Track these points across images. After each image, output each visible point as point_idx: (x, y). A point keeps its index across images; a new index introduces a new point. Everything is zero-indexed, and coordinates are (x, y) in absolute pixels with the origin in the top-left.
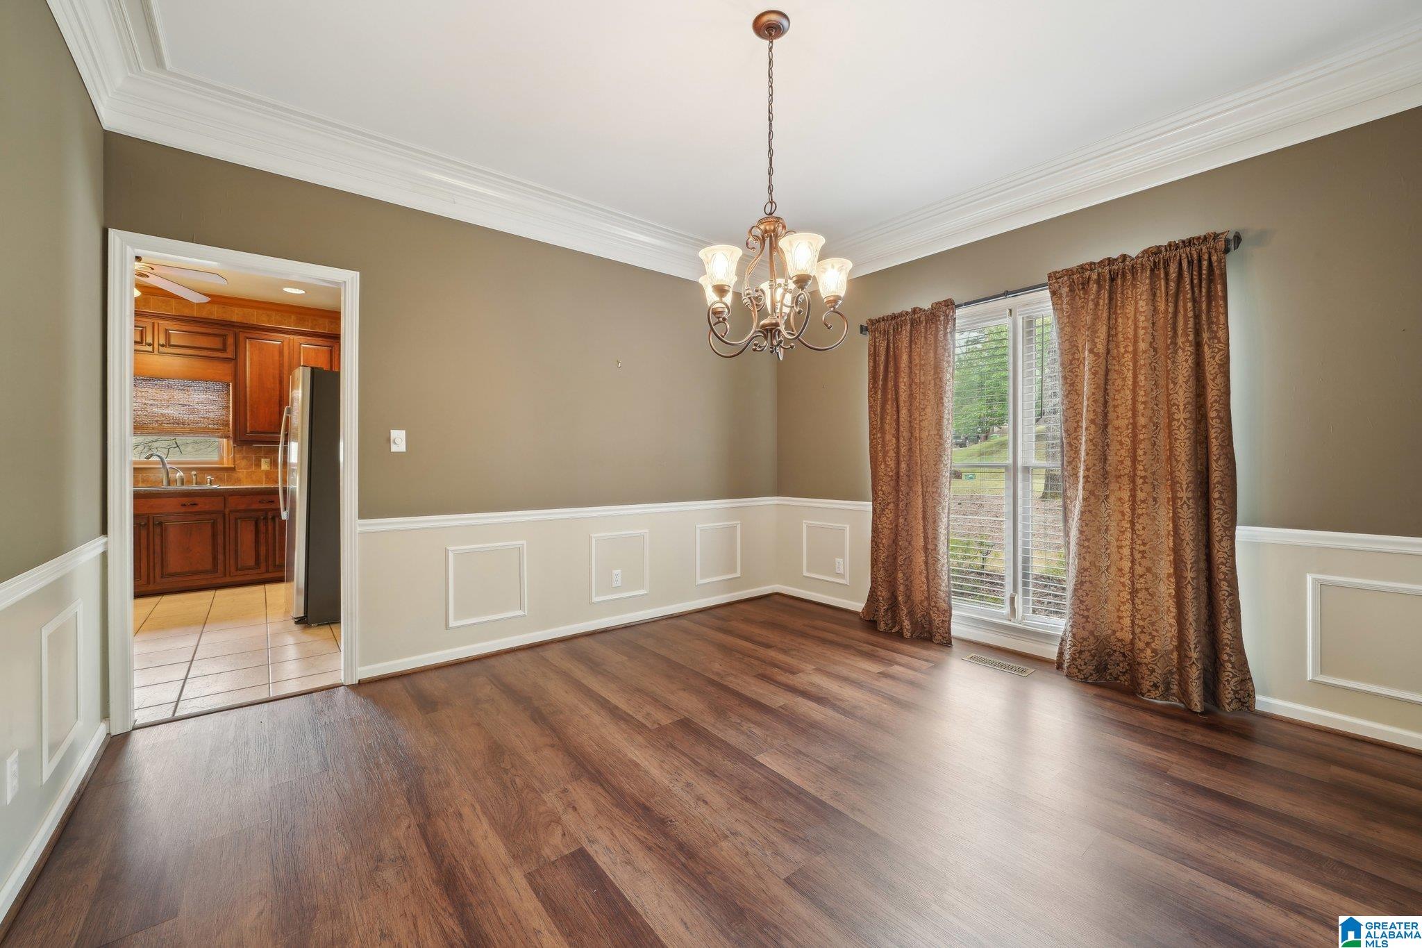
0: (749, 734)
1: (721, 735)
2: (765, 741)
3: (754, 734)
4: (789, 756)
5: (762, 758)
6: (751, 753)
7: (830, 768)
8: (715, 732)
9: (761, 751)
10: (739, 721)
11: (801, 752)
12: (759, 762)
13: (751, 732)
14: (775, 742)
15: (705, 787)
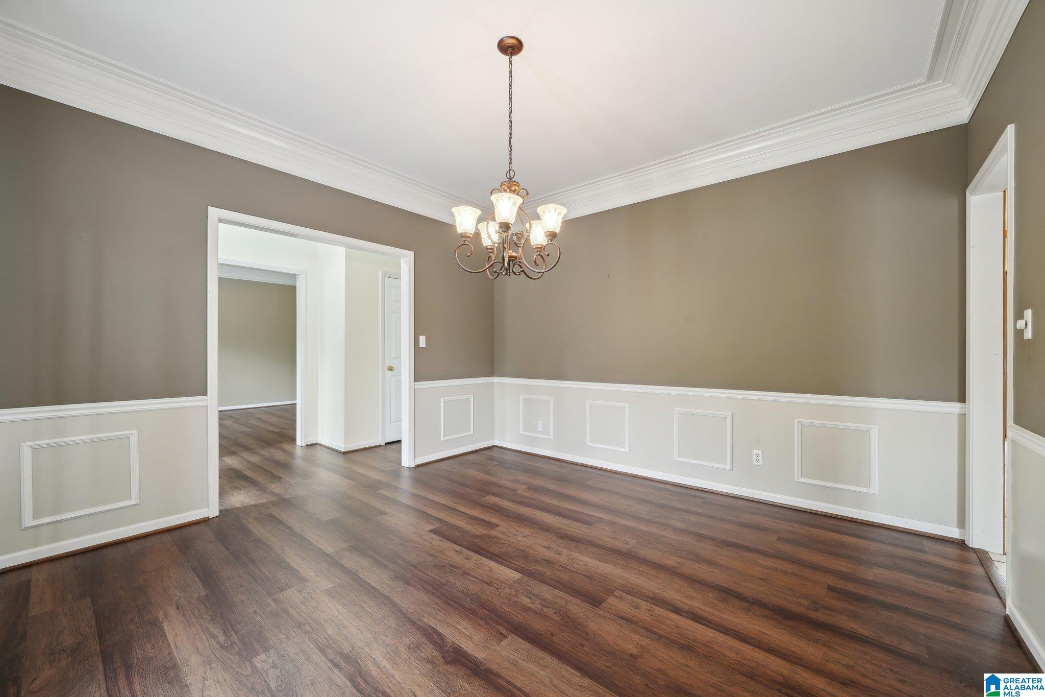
0: (531, 596)
1: (556, 592)
2: (516, 591)
3: (526, 596)
4: (497, 579)
5: (516, 575)
6: (526, 579)
7: (469, 574)
8: (561, 594)
9: (519, 581)
10: (545, 609)
11: (487, 583)
12: (518, 572)
13: (530, 598)
14: (508, 591)
15: (549, 555)
